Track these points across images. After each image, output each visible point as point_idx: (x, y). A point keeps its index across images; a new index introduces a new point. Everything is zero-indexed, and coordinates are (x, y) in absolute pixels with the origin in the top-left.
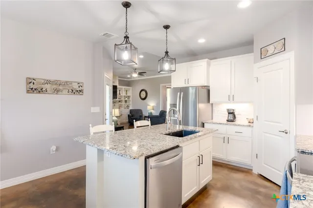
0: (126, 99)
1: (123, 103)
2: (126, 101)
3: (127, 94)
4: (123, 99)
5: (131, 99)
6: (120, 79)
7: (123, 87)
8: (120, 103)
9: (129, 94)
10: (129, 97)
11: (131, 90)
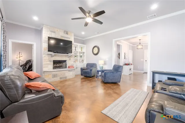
0: (81, 54)
1: (79, 58)
2: (81, 56)
3: (82, 51)
4: (78, 54)
5: (85, 54)
6: (76, 37)
7: (79, 44)
8: (76, 58)
9: (84, 50)
10: (84, 53)
11: (85, 47)
